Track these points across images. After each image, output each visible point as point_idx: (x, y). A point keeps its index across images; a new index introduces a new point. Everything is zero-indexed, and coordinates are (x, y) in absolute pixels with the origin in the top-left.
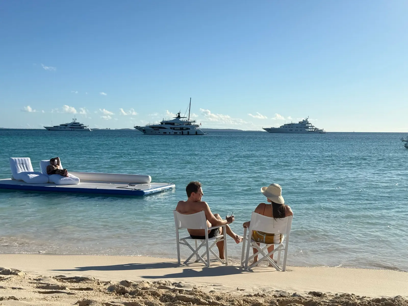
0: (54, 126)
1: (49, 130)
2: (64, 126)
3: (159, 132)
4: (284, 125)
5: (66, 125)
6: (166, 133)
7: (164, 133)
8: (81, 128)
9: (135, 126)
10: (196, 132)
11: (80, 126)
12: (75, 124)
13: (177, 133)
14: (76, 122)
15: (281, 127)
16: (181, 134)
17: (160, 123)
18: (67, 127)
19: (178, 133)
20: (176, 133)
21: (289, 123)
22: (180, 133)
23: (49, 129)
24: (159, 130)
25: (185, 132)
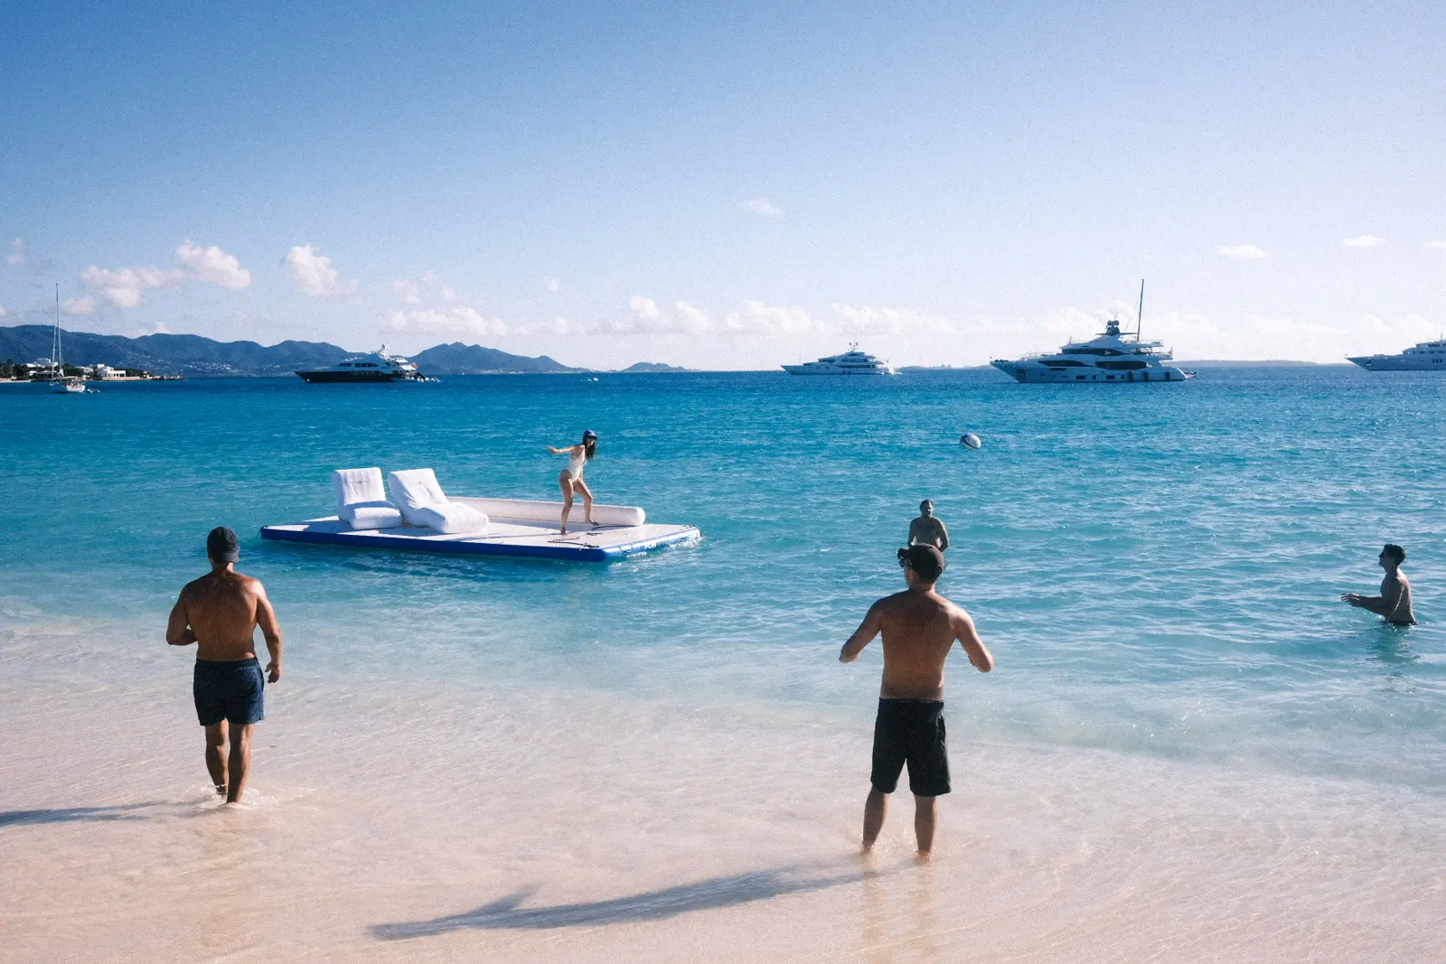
0: (805, 364)
1: (793, 373)
2: (827, 364)
3: (1065, 376)
4: (1415, 346)
5: (831, 361)
6: (1083, 377)
7: (1078, 377)
8: (869, 366)
9: (993, 360)
10: (1167, 374)
11: (866, 360)
12: (852, 357)
13: (1112, 377)
14: (855, 351)
15: (1405, 352)
16: (1126, 378)
17: (1060, 351)
18: (834, 363)
19: (1118, 378)
20: (1110, 379)
21: (1432, 341)
22: (1123, 377)
23: (793, 371)
24: (1063, 369)
25: (1137, 373)
